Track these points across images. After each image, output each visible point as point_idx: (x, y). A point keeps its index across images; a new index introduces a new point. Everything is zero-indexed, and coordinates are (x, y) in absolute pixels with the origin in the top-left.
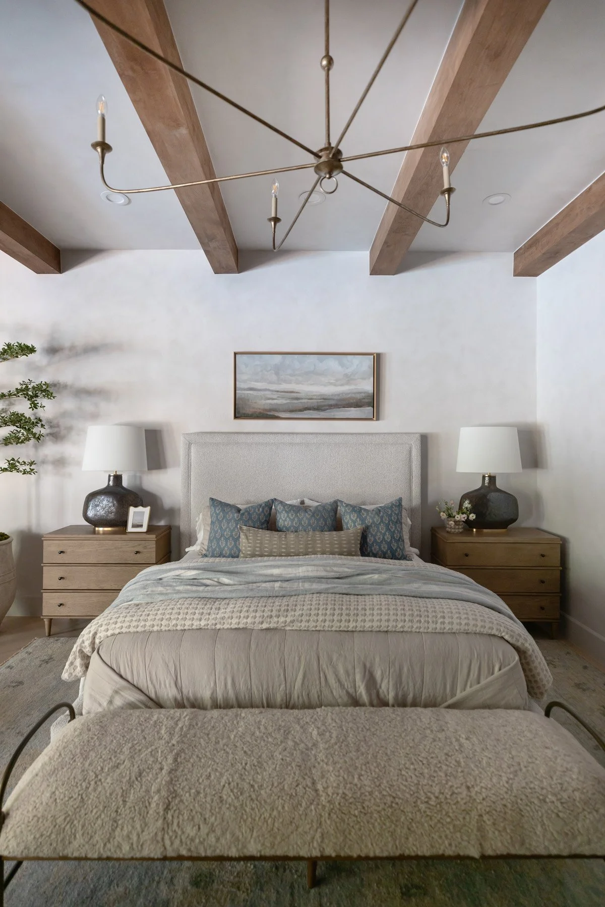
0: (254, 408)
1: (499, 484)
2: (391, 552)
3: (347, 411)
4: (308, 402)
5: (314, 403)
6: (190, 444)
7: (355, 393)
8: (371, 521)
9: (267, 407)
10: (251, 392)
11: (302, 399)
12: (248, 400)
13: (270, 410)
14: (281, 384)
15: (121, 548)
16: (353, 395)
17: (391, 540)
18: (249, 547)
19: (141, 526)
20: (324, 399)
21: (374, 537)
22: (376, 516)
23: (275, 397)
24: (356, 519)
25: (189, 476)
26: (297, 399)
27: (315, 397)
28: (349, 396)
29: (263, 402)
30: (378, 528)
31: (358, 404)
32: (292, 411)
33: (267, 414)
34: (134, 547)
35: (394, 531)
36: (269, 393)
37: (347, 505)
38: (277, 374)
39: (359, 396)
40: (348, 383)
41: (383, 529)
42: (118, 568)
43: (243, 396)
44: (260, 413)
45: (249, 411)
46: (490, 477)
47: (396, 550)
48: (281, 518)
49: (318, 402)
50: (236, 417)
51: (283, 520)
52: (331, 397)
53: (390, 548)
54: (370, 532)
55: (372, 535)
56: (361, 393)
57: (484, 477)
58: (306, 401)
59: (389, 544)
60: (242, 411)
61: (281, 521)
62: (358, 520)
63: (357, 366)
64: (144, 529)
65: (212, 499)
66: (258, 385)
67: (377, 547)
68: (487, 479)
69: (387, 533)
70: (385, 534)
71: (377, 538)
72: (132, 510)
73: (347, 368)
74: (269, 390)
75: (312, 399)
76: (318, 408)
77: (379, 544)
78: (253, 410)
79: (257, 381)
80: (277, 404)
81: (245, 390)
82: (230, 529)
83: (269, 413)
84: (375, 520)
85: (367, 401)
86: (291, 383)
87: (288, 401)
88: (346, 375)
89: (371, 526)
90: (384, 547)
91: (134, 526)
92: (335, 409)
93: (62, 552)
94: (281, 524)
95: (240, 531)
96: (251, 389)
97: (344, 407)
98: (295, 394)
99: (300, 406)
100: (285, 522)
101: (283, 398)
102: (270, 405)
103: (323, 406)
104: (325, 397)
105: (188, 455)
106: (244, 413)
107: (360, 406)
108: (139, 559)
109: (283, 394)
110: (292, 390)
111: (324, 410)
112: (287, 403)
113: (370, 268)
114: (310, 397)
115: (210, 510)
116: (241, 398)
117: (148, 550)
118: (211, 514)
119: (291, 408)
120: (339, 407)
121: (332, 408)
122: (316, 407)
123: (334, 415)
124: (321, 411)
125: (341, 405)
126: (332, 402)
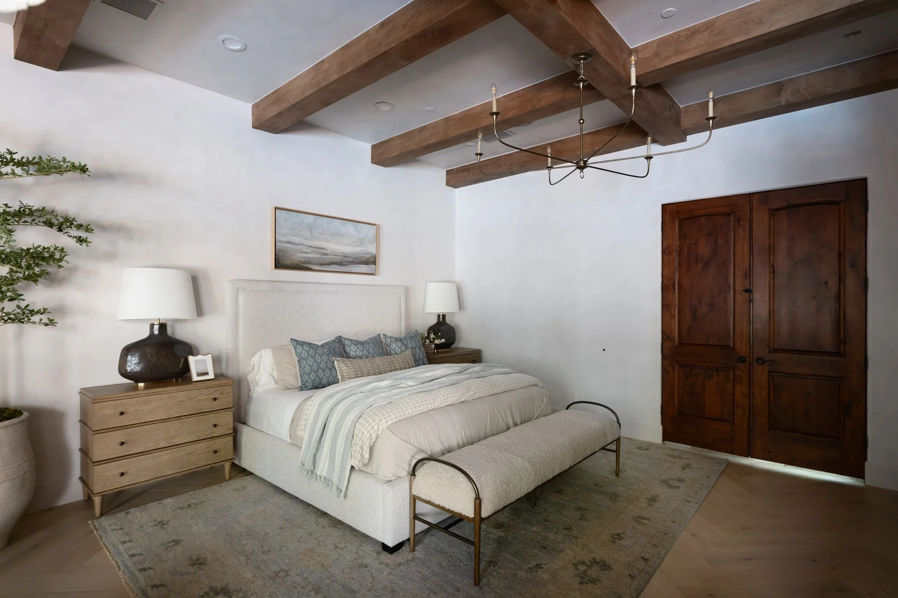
0: (291, 260)
1: (448, 320)
3: (359, 267)
4: (333, 258)
5: (337, 259)
6: (238, 291)
7: (365, 253)
9: (303, 260)
10: (289, 245)
11: (329, 255)
12: (287, 253)
13: (305, 263)
14: (313, 240)
15: (195, 398)
16: (364, 255)
19: (207, 374)
20: (344, 256)
23: (309, 251)
25: (236, 323)
26: (326, 254)
27: (338, 254)
28: (361, 255)
29: (299, 255)
31: (366, 262)
32: (321, 265)
33: (303, 266)
34: (209, 394)
36: (304, 247)
37: (391, 337)
38: (311, 231)
39: (367, 256)
40: (360, 245)
42: (191, 420)
43: (283, 249)
44: (297, 264)
45: (288, 263)
46: (443, 315)
48: (351, 350)
49: (340, 259)
50: (276, 267)
51: (353, 351)
52: (349, 255)
56: (368, 254)
57: (439, 316)
58: (332, 256)
60: (281, 262)
61: (352, 352)
63: (367, 232)
64: (211, 376)
65: (292, 339)
66: (296, 240)
68: (441, 317)
72: (191, 359)
73: (360, 233)
74: (303, 245)
75: (336, 256)
76: (340, 264)
78: (292, 262)
79: (294, 236)
80: (310, 258)
81: (283, 242)
82: (324, 362)
83: (303, 265)
85: (372, 260)
86: (321, 241)
87: (319, 256)
88: (359, 239)
91: (198, 375)
92: (352, 265)
93: (122, 413)
94: (352, 354)
95: (335, 362)
96: (290, 243)
97: (358, 264)
98: (324, 251)
99: (328, 261)
100: (355, 352)
101: (315, 253)
102: (305, 257)
103: (344, 262)
104: (345, 255)
105: (236, 302)
106: (284, 264)
107: (368, 264)
108: (216, 405)
109: (315, 249)
110: (321, 247)
111: (345, 265)
112: (318, 257)
113: (372, 158)
114: (335, 254)
115: (295, 349)
116: (281, 250)
117: (226, 395)
118: (296, 352)
119: (321, 262)
120: (355, 264)
121: (350, 264)
122: (339, 262)
123: (351, 270)
124: (342, 266)
125: (356, 262)
126: (350, 259)
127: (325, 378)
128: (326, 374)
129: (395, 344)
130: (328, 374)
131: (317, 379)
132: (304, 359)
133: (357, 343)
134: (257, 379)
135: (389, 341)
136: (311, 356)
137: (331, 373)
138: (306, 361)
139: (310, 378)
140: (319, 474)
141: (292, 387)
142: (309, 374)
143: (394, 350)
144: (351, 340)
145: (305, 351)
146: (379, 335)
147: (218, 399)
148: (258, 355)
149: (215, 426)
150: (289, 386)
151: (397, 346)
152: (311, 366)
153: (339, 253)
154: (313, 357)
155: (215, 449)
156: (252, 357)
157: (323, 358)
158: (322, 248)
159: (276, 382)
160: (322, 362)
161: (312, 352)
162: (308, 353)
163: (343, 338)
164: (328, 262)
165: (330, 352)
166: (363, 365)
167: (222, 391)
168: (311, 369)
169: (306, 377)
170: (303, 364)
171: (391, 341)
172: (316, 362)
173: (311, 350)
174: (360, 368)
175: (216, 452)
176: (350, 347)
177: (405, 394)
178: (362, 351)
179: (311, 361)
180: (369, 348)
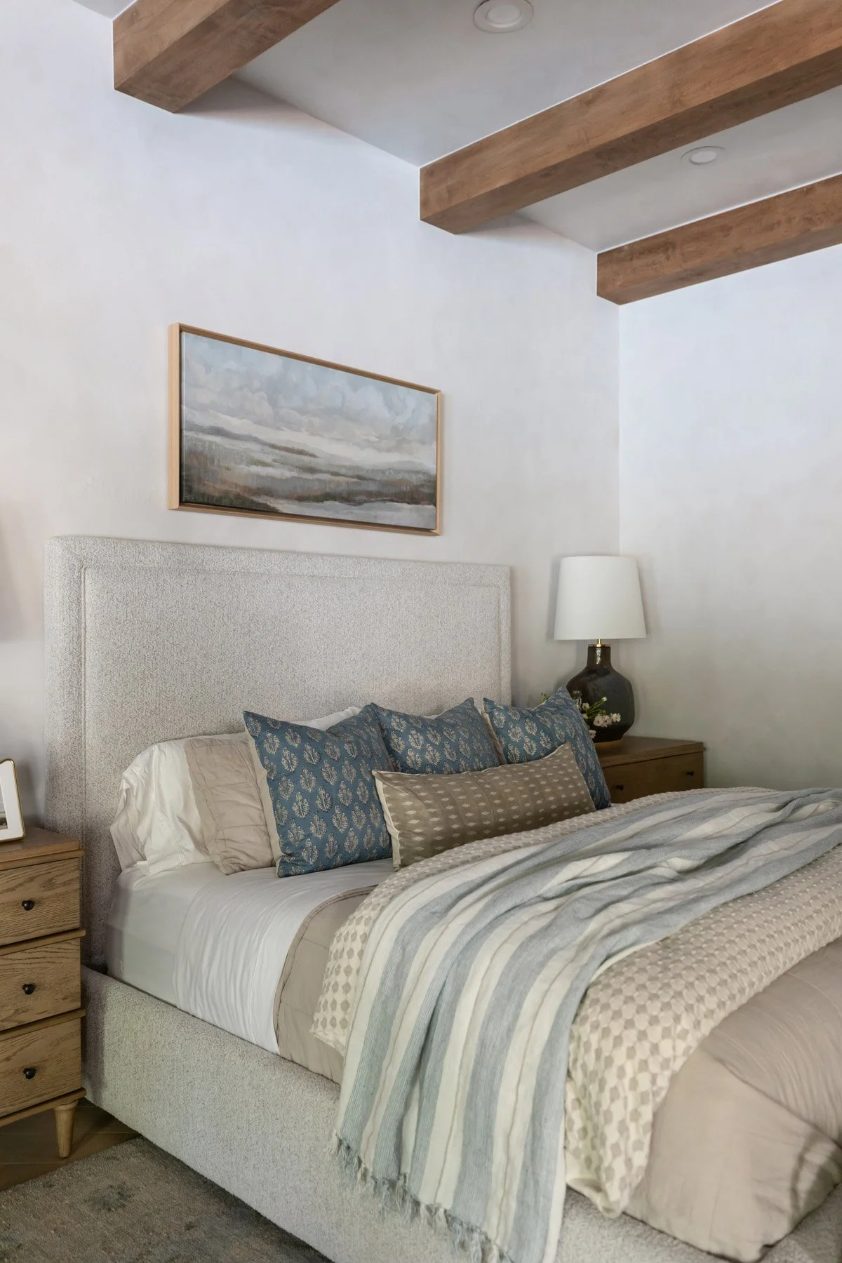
0: (224, 482)
1: (616, 660)
3: (398, 510)
4: (330, 482)
5: (342, 484)
6: (83, 567)
7: (409, 472)
9: (253, 484)
10: (217, 439)
11: (321, 471)
12: (212, 461)
13: (259, 492)
14: (279, 429)
16: (407, 476)
18: (433, 815)
19: (4, 822)
23: (268, 459)
26: (312, 470)
27: (343, 471)
28: (400, 476)
29: (245, 469)
31: (414, 497)
32: (301, 499)
33: (252, 502)
34: (13, 889)
36: (259, 447)
37: (507, 709)
38: (273, 402)
39: (415, 479)
40: (398, 448)
41: (581, 747)
43: (200, 449)
44: (238, 496)
45: (213, 488)
48: (408, 747)
49: (347, 483)
50: (183, 502)
51: (415, 750)
52: (370, 475)
56: (417, 472)
58: (326, 476)
60: (196, 488)
61: (410, 753)
63: (413, 411)
64: (14, 829)
66: (234, 424)
73: (397, 414)
74: (256, 440)
75: (338, 474)
76: (348, 498)
78: (225, 488)
79: (231, 413)
80: (272, 478)
81: (202, 430)
82: (347, 783)
83: (255, 499)
85: (426, 490)
86: (299, 430)
87: (295, 474)
88: (395, 429)
92: (376, 504)
94: (412, 757)
95: (380, 785)
96: (218, 431)
97: (392, 501)
98: (306, 459)
99: (317, 489)
100: (423, 751)
101: (284, 463)
102: (259, 476)
103: (360, 493)
104: (361, 473)
105: (76, 602)
106: (203, 495)
107: (417, 503)
108: (33, 923)
109: (283, 453)
110: (301, 448)
111: (360, 503)
112: (293, 478)
113: (424, 204)
114: (336, 470)
115: (259, 744)
116: (194, 453)
117: (61, 890)
118: (263, 754)
119: (300, 491)
120: (385, 500)
121: (373, 500)
122: (345, 495)
123: (375, 517)
124: (354, 505)
125: (387, 496)
126: (372, 487)
127: (351, 834)
128: (355, 819)
129: (519, 730)
130: (359, 821)
131: (331, 839)
132: (289, 775)
133: (420, 724)
134: (141, 832)
135: (503, 718)
136: (309, 766)
137: (368, 818)
138: (296, 782)
139: (309, 835)
140: (425, 1199)
141: (253, 863)
142: (304, 823)
143: (520, 745)
144: (405, 717)
145: (292, 749)
146: (471, 701)
147: (40, 902)
148: (139, 761)
149: (30, 989)
150: (245, 860)
151: (526, 733)
152: (312, 797)
153: (345, 467)
154: (316, 769)
155: (28, 1064)
156: (124, 766)
157: (344, 771)
158: (301, 452)
159: (201, 845)
160: (343, 786)
161: (309, 753)
162: (301, 758)
163: (383, 710)
164: (319, 493)
165: (360, 755)
166: (461, 794)
167: (49, 876)
168: (313, 807)
169: (296, 832)
170: (286, 790)
171: (509, 719)
172: (324, 784)
173: (308, 747)
174: (453, 803)
175: (30, 1073)
176: (405, 738)
177: (705, 907)
178: (440, 748)
179: (308, 782)
180: (457, 740)
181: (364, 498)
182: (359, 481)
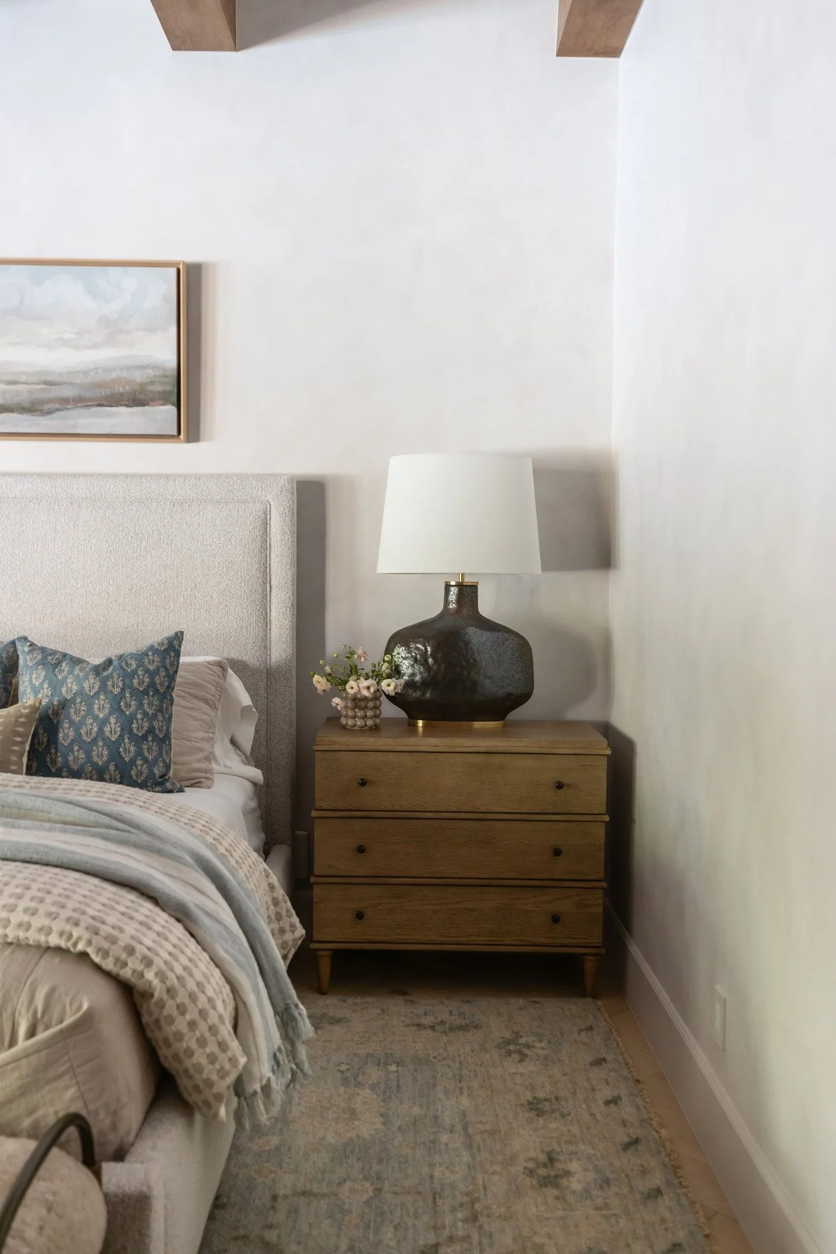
1: (486, 607)
2: (117, 767)
5: (23, 393)
7: (129, 368)
8: (75, 688)
16: (125, 374)
17: (121, 736)
20: (46, 383)
21: (77, 731)
22: (91, 677)
24: (42, 684)
27: (24, 378)
28: (114, 375)
30: (90, 706)
31: (137, 398)
35: (133, 716)
39: (138, 377)
41: (102, 707)
46: (460, 586)
47: (133, 761)
49: (30, 392)
52: (65, 379)
53: (115, 756)
54: (68, 717)
55: (72, 722)
56: (146, 367)
57: (448, 586)
59: (114, 747)
62: (46, 686)
67: (82, 755)
68: (453, 592)
69: (113, 720)
70: (105, 721)
71: (83, 732)
75: (15, 383)
76: (32, 408)
77: (88, 748)
84: (86, 685)
85: (159, 388)
89: (73, 701)
90: (101, 755)
97: (100, 406)
103: (50, 401)
104: (50, 378)
107: (142, 404)
111: (49, 412)
120: (88, 406)
121: (69, 407)
122: (26, 405)
123: (74, 427)
124: (39, 416)
125: (92, 400)
126: (68, 392)
153: (25, 373)
181: (57, 406)
182: (48, 387)
